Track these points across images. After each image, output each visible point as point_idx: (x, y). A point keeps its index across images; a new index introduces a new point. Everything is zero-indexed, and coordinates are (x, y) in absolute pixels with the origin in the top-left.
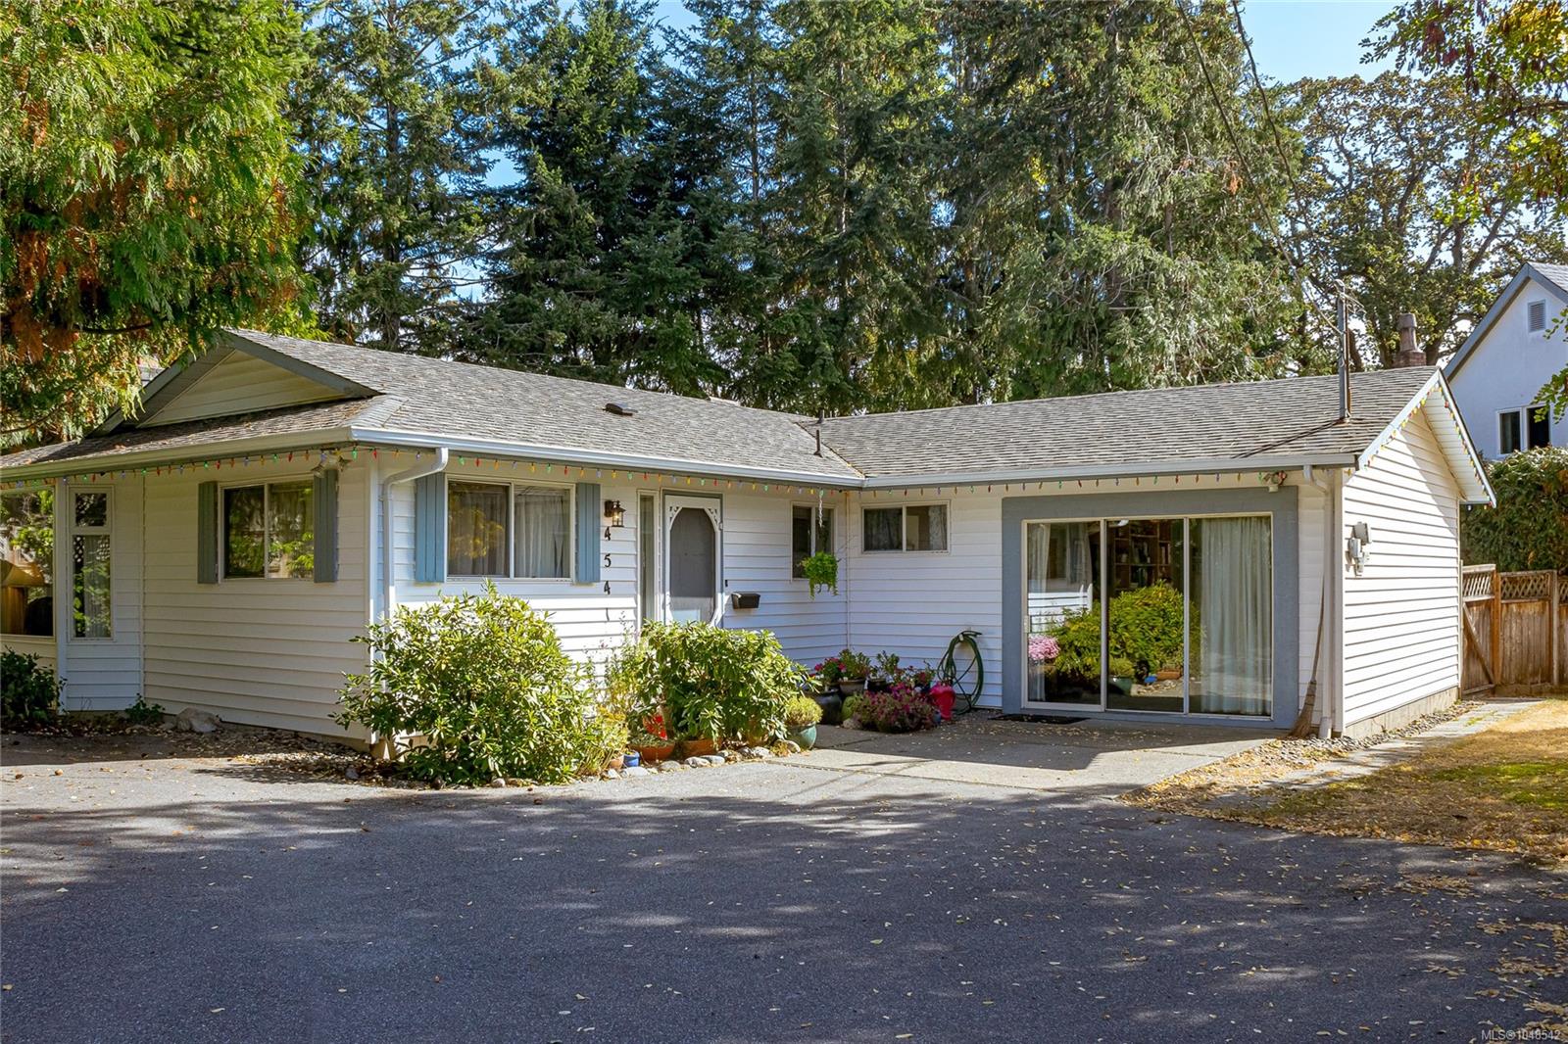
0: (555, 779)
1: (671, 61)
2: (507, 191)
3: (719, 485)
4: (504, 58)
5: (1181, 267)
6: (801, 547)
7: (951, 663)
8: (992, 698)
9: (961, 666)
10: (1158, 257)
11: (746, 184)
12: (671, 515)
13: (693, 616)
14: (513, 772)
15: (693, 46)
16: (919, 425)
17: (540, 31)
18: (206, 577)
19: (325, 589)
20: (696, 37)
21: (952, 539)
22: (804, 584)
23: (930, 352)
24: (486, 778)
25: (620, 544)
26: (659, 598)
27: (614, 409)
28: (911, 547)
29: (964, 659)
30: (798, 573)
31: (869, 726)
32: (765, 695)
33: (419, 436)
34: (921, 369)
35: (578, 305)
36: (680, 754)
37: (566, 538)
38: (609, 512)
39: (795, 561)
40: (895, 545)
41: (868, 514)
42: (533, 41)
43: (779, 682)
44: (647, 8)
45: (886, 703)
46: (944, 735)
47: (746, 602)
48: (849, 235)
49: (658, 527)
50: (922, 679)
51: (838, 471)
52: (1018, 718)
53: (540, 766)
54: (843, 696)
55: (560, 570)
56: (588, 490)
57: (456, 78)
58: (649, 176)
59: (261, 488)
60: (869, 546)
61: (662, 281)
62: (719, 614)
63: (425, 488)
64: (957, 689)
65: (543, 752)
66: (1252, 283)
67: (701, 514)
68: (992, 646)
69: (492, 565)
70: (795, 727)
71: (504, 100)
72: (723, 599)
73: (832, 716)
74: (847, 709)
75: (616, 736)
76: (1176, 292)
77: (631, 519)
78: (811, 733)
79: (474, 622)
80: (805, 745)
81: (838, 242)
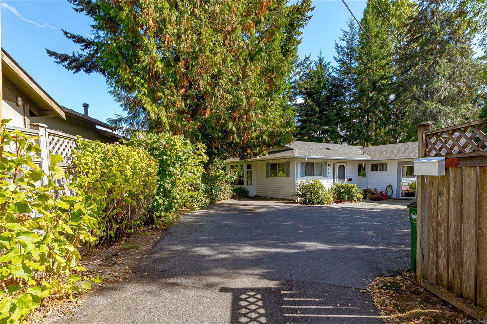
0: (323, 204)
1: (333, 74)
2: (300, 104)
3: (346, 161)
4: (300, 78)
5: (447, 109)
6: (360, 170)
7: (387, 190)
8: (394, 196)
9: (388, 191)
10: (442, 108)
11: (348, 98)
12: (338, 166)
13: (341, 182)
14: (318, 203)
15: (337, 70)
16: (383, 148)
17: (307, 71)
18: (268, 176)
19: (288, 178)
20: (339, 68)
21: (388, 169)
22: (361, 177)
23: (387, 129)
24: (313, 203)
25: (330, 171)
26: (336, 180)
27: (328, 149)
28: (380, 170)
29: (389, 190)
30: (359, 175)
31: (370, 200)
32: (354, 194)
33: (303, 156)
34: (385, 133)
35: (315, 126)
36: (341, 202)
37: (322, 169)
38: (329, 166)
39: (359, 173)
40: (377, 170)
41: (372, 165)
42: (306, 74)
43: (356, 192)
44: (328, 64)
45: (374, 196)
46: (385, 201)
47: (350, 180)
48: (370, 108)
49: (336, 168)
50: (381, 193)
51: (367, 158)
52: (399, 199)
53: (321, 202)
54: (367, 195)
55: (321, 175)
56: (326, 163)
57: (291, 83)
58: (328, 98)
59: (277, 164)
60: (372, 170)
61: (331, 120)
62: (345, 182)
63: (302, 164)
64: (388, 194)
65: (321, 200)
66: (469, 109)
67: (343, 166)
68: (395, 188)
69: (311, 174)
70: (359, 199)
71: (301, 87)
72: (346, 180)
73: (365, 198)
74: (367, 197)
75: (332, 199)
76: (446, 115)
77: (332, 167)
78: (361, 200)
79: (311, 183)
80: (360, 202)
81: (368, 109)
